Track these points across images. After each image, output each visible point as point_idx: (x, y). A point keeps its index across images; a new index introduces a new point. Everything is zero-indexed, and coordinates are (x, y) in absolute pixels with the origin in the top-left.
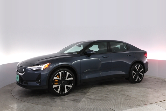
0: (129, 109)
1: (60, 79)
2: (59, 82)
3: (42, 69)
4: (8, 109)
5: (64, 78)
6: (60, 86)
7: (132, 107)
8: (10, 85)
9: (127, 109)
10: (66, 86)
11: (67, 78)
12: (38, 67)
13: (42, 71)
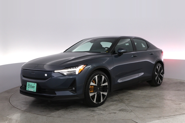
0: (155, 120)
1: (96, 85)
2: (95, 89)
3: (77, 73)
4: (5, 121)
5: (99, 83)
6: (96, 93)
7: (159, 118)
8: (7, 92)
9: (153, 121)
10: (101, 93)
11: (103, 84)
12: (69, 70)
13: (77, 75)
